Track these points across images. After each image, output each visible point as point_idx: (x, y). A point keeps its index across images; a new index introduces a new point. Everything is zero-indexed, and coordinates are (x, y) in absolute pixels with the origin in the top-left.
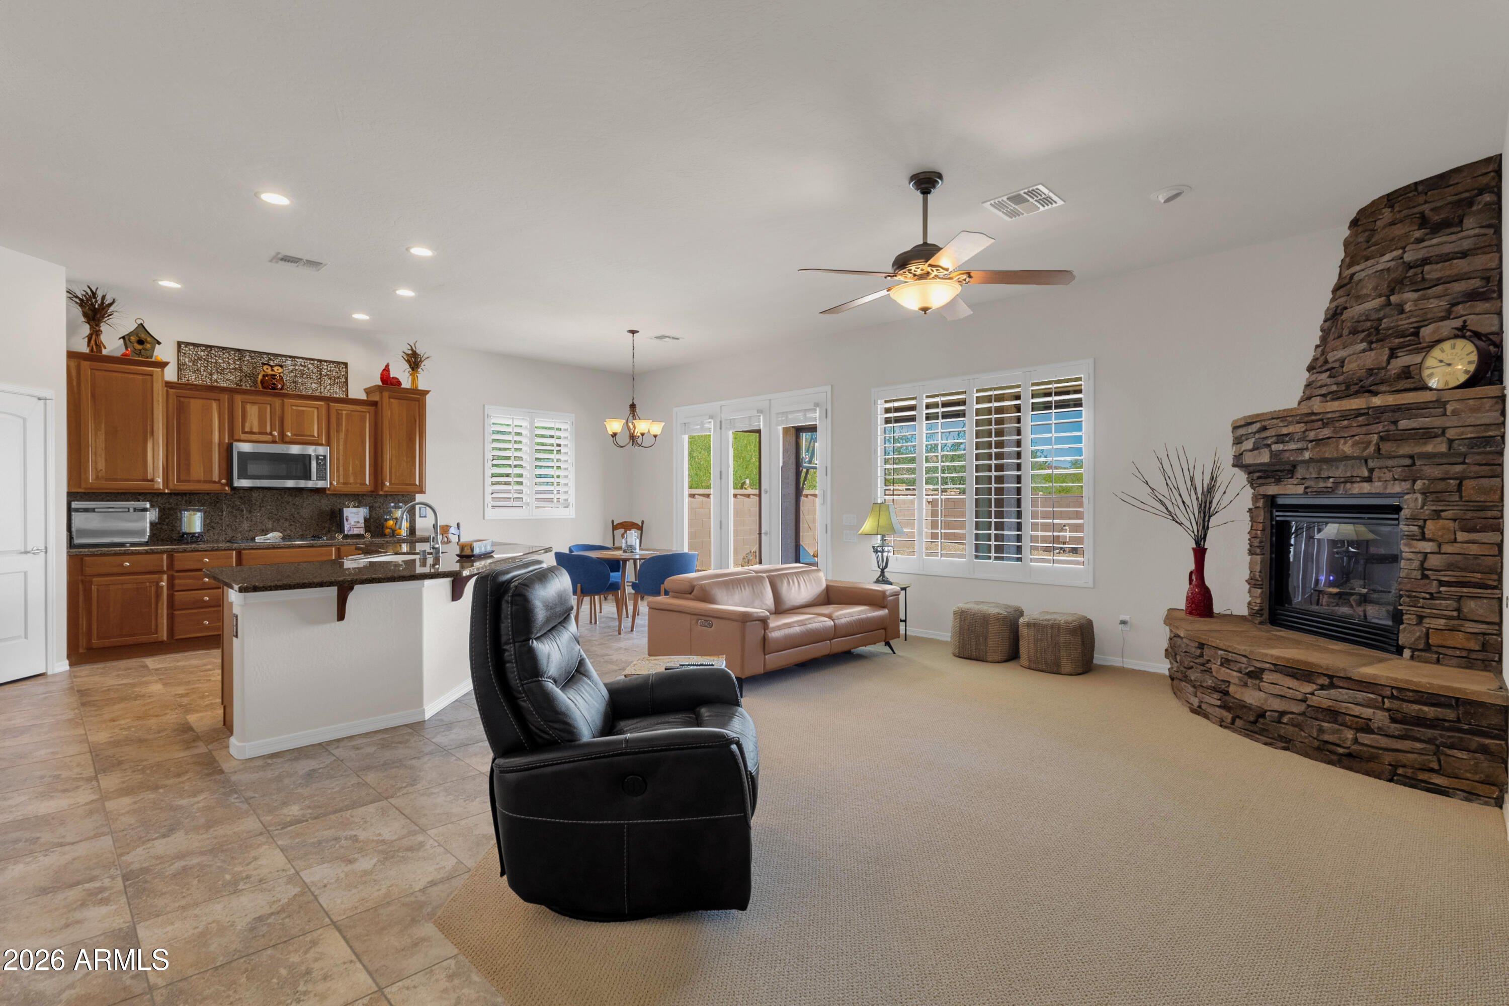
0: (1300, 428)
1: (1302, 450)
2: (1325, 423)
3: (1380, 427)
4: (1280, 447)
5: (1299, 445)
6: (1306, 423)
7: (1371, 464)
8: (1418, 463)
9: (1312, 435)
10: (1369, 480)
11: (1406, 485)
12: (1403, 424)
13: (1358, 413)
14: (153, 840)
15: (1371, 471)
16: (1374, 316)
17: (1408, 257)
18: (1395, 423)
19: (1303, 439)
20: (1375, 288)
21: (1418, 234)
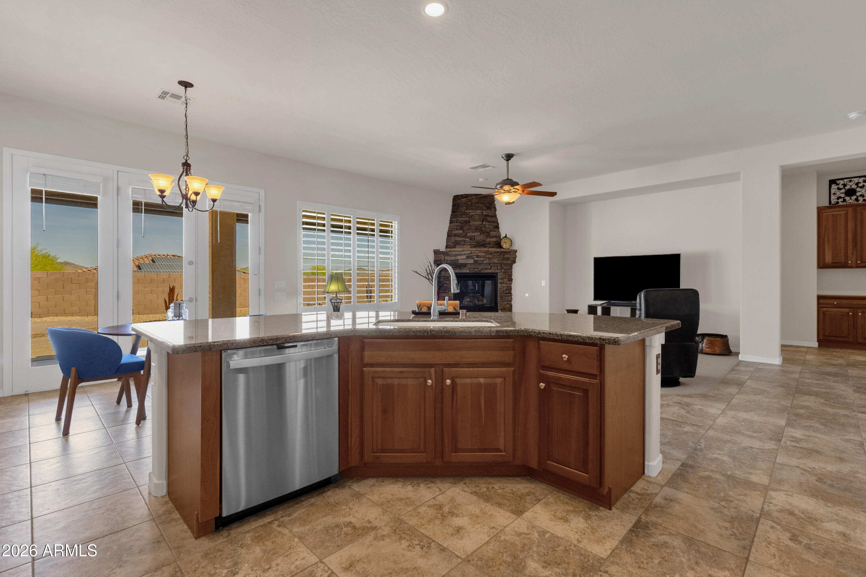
0: (484, 254)
1: (484, 260)
2: (491, 254)
3: (502, 256)
4: (478, 259)
5: (484, 259)
6: (486, 253)
7: (491, 265)
8: (502, 265)
9: (487, 256)
10: (490, 269)
11: (500, 271)
12: (506, 256)
13: (498, 252)
14: (758, 449)
15: (491, 267)
16: (480, 226)
17: (484, 213)
18: (504, 256)
19: (484, 257)
20: (479, 219)
21: (485, 208)
